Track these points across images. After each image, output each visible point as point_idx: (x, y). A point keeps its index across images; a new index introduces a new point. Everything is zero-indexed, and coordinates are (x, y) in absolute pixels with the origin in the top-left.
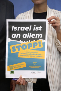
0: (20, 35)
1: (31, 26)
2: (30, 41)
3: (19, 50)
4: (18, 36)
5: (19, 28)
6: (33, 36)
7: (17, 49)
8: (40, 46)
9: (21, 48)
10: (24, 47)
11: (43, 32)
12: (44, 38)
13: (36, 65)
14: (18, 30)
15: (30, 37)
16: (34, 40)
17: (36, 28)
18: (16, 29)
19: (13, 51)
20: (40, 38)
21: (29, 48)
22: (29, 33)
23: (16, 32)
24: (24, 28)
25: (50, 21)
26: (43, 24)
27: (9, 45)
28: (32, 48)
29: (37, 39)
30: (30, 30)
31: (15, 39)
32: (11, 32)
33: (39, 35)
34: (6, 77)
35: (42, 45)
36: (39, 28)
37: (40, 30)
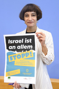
0: (15, 47)
1: (23, 39)
2: (23, 51)
3: (15, 59)
5: (14, 41)
6: (25, 47)
7: (13, 58)
8: (31, 56)
9: (16, 57)
10: (19, 57)
11: (33, 44)
12: (34, 49)
13: (28, 72)
14: (13, 43)
15: (23, 48)
16: (26, 51)
17: (27, 41)
18: (12, 42)
19: (11, 60)
20: (31, 49)
21: (23, 57)
22: (22, 45)
23: (12, 45)
24: (17, 41)
28: (25, 57)
29: (28, 50)
30: (22, 42)
31: (12, 50)
32: (8, 45)
33: (30, 46)
34: (4, 82)
35: (32, 54)
36: (29, 41)
37: (31, 42)
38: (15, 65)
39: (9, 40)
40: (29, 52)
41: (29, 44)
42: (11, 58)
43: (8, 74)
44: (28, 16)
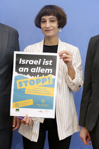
0: (28, 69)
1: (40, 60)
2: (38, 76)
3: (26, 85)
4: (26, 70)
5: (27, 61)
6: (42, 70)
7: (24, 84)
8: (49, 82)
9: (28, 83)
10: (32, 83)
11: (53, 66)
12: (54, 73)
13: (44, 103)
14: (26, 63)
15: (39, 72)
16: (43, 76)
17: (46, 63)
18: (24, 63)
19: (20, 86)
20: (50, 73)
21: (37, 84)
22: (38, 68)
23: (24, 66)
24: (33, 61)
25: (61, 56)
26: (54, 59)
27: (15, 80)
28: (40, 84)
29: (46, 74)
30: (39, 64)
31: (23, 73)
32: (18, 65)
33: (49, 70)
34: (11, 115)
35: (51, 81)
36: (49, 63)
37: (50, 64)
38: (26, 93)
39: (21, 59)
40: (46, 77)
41: (49, 67)
42: (20, 83)
43: (16, 105)
44: (45, 22)
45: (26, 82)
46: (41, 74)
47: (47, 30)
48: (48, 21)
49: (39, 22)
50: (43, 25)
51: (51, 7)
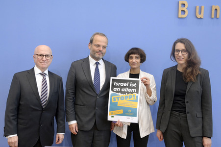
0: (119, 89)
1: (128, 83)
3: (118, 100)
5: (119, 84)
6: (129, 90)
7: (117, 99)
9: (120, 99)
10: (122, 98)
11: (137, 88)
12: (137, 92)
13: (130, 113)
15: (127, 91)
16: (130, 94)
17: (132, 85)
18: (117, 85)
19: (114, 101)
20: (134, 92)
21: (126, 99)
22: (126, 88)
23: (117, 87)
24: (123, 84)
25: (142, 80)
26: (137, 82)
27: (111, 96)
28: (128, 99)
29: (132, 93)
30: (127, 86)
31: (116, 92)
32: (113, 86)
33: (134, 90)
35: (135, 97)
37: (135, 86)
38: (118, 105)
39: (115, 82)
40: (132, 95)
41: (133, 88)
42: (114, 98)
43: (112, 114)
44: (132, 58)
45: (118, 98)
46: (128, 93)
47: (134, 64)
48: (134, 58)
49: (127, 58)
50: (130, 60)
51: (136, 49)
